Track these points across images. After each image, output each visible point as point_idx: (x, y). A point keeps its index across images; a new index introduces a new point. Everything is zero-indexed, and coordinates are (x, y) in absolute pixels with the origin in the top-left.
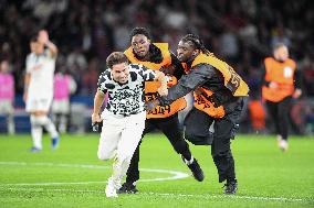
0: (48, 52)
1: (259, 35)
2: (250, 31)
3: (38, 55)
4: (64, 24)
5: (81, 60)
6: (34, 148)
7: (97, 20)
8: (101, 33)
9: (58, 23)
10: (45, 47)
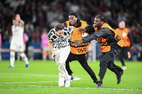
0: (20, 24)
1: (112, 15)
2: (108, 13)
3: (16, 26)
4: (24, 10)
5: (32, 27)
6: (10, 67)
7: (39, 9)
8: (40, 15)
9: (21, 10)
10: (19, 22)
